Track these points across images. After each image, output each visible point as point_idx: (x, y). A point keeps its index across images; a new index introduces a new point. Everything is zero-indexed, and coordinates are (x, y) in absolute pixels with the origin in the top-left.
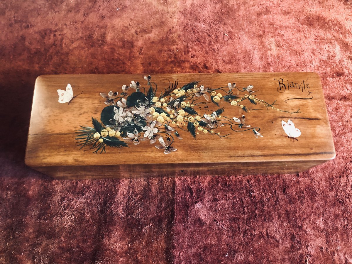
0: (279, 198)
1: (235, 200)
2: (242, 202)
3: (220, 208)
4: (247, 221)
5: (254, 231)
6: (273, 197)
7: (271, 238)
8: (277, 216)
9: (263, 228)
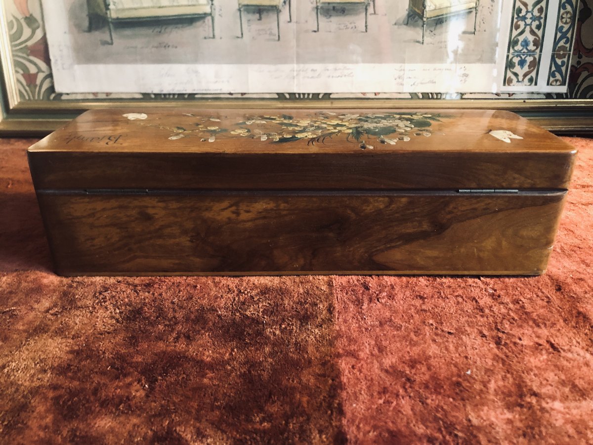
0: (552, 297)
1: (460, 300)
2: (476, 301)
3: (432, 308)
4: (496, 326)
5: (520, 339)
6: (538, 296)
7: (564, 351)
8: (561, 321)
9: (538, 337)
